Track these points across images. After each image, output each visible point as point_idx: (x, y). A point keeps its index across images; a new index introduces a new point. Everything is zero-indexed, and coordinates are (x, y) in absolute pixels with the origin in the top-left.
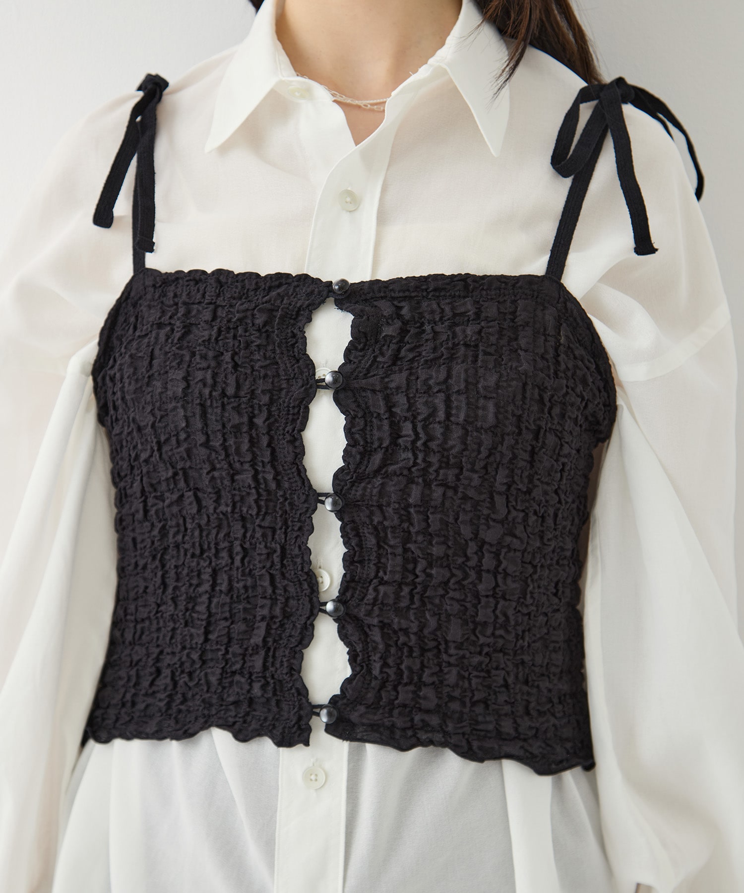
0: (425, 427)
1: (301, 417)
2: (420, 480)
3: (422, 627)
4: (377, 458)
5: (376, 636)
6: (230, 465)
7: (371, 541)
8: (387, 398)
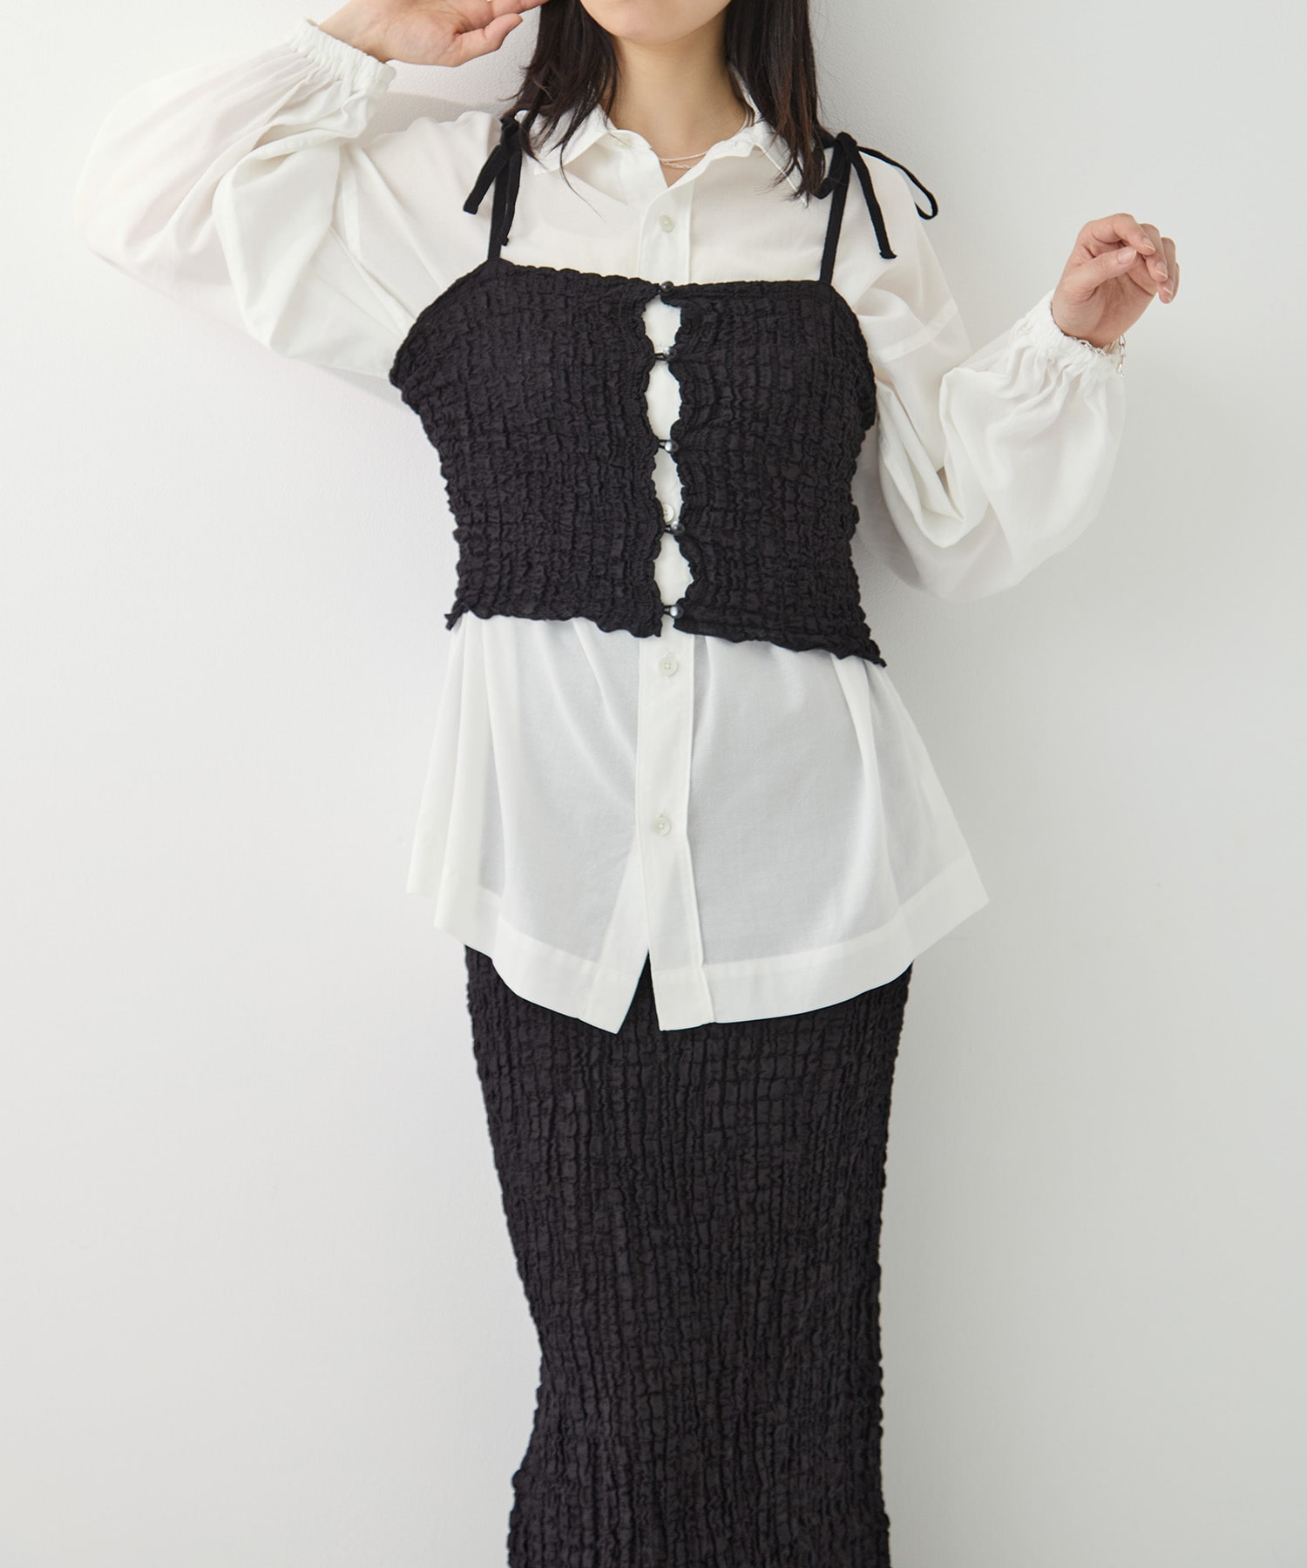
0: (740, 391)
1: (643, 382)
2: (738, 431)
3: (744, 545)
4: (705, 414)
5: (710, 551)
6: (588, 418)
7: (701, 477)
8: (710, 368)
